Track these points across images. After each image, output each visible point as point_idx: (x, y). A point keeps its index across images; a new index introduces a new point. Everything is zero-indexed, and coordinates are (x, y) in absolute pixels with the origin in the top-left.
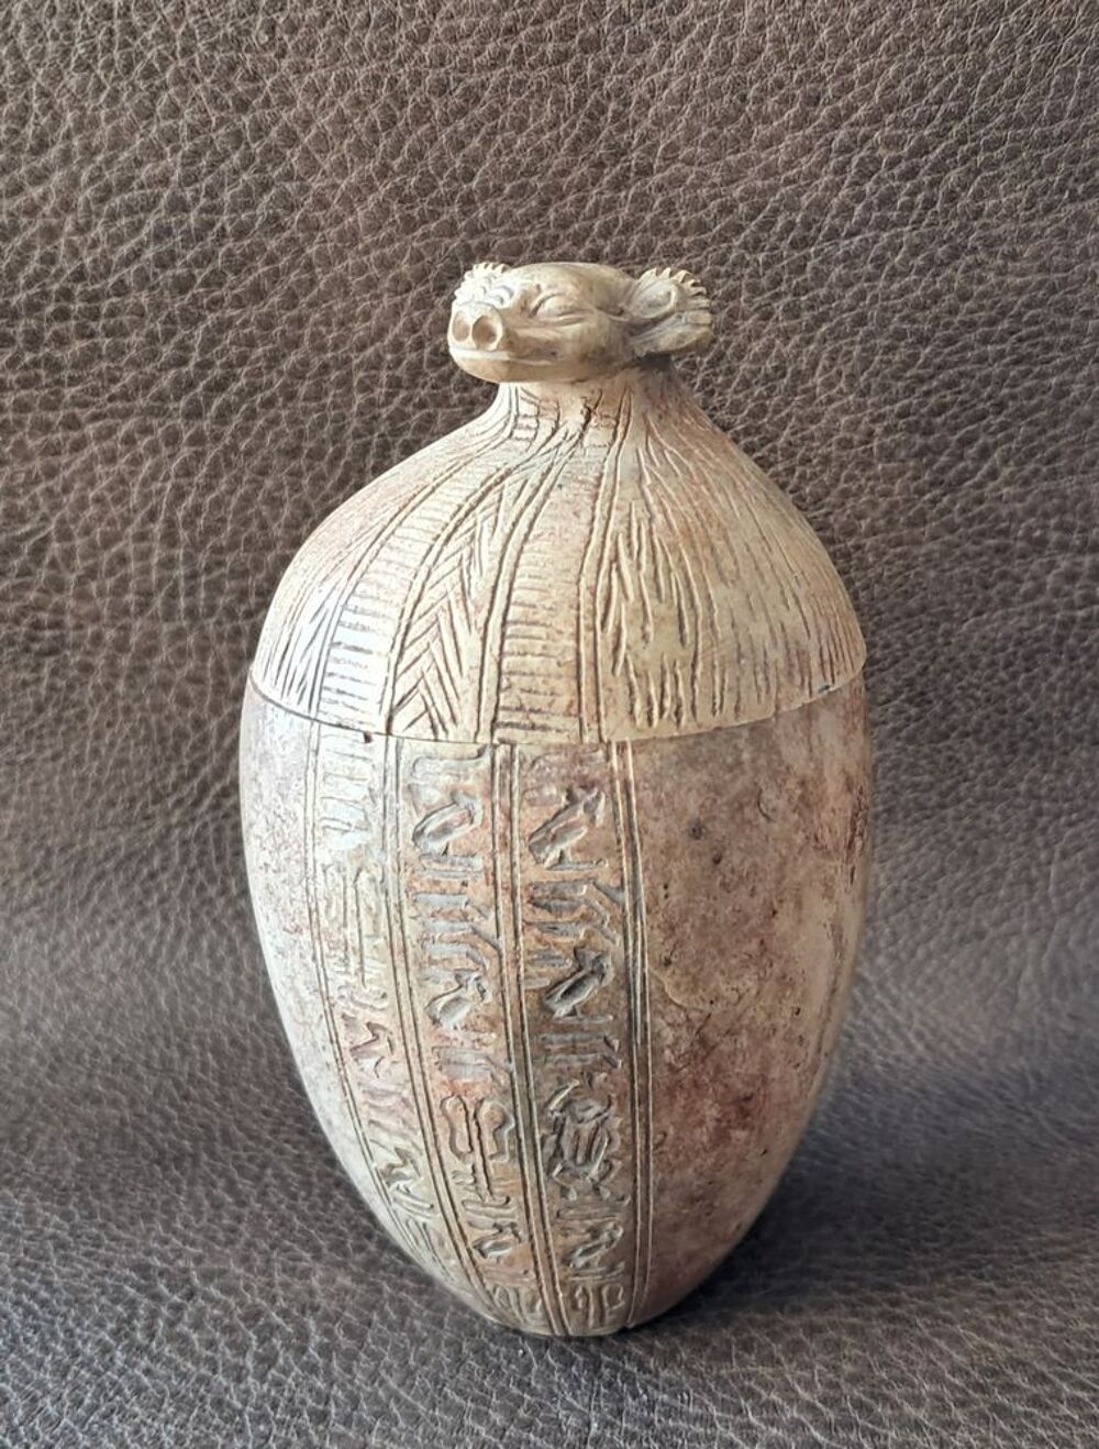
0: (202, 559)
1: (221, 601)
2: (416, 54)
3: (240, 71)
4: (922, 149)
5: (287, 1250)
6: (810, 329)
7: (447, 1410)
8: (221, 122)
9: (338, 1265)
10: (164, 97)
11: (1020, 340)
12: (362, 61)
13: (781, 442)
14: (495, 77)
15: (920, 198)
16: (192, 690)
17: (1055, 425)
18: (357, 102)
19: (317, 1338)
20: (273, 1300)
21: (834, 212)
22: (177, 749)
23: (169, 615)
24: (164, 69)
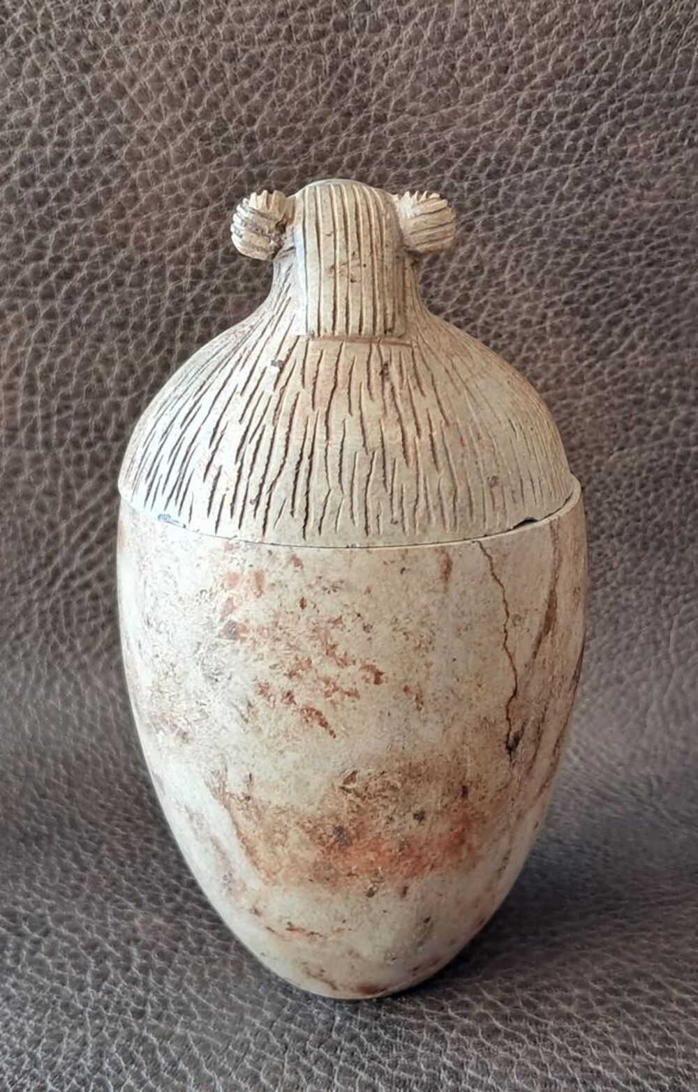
0: (55, 403)
1: (69, 435)
2: (213, 32)
3: (84, 42)
4: (582, 107)
5: (117, 901)
6: (501, 238)
7: (231, 1009)
8: (70, 79)
9: (154, 911)
10: (28, 61)
11: (653, 248)
12: (174, 36)
13: (479, 322)
14: (271, 48)
15: (581, 142)
16: (47, 501)
17: (677, 311)
18: (170, 66)
19: (139, 960)
20: (106, 935)
21: (518, 152)
22: (36, 543)
23: (30, 445)
24: (28, 40)
